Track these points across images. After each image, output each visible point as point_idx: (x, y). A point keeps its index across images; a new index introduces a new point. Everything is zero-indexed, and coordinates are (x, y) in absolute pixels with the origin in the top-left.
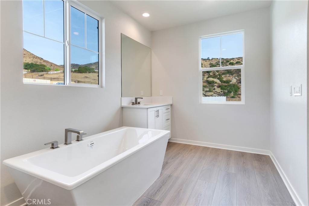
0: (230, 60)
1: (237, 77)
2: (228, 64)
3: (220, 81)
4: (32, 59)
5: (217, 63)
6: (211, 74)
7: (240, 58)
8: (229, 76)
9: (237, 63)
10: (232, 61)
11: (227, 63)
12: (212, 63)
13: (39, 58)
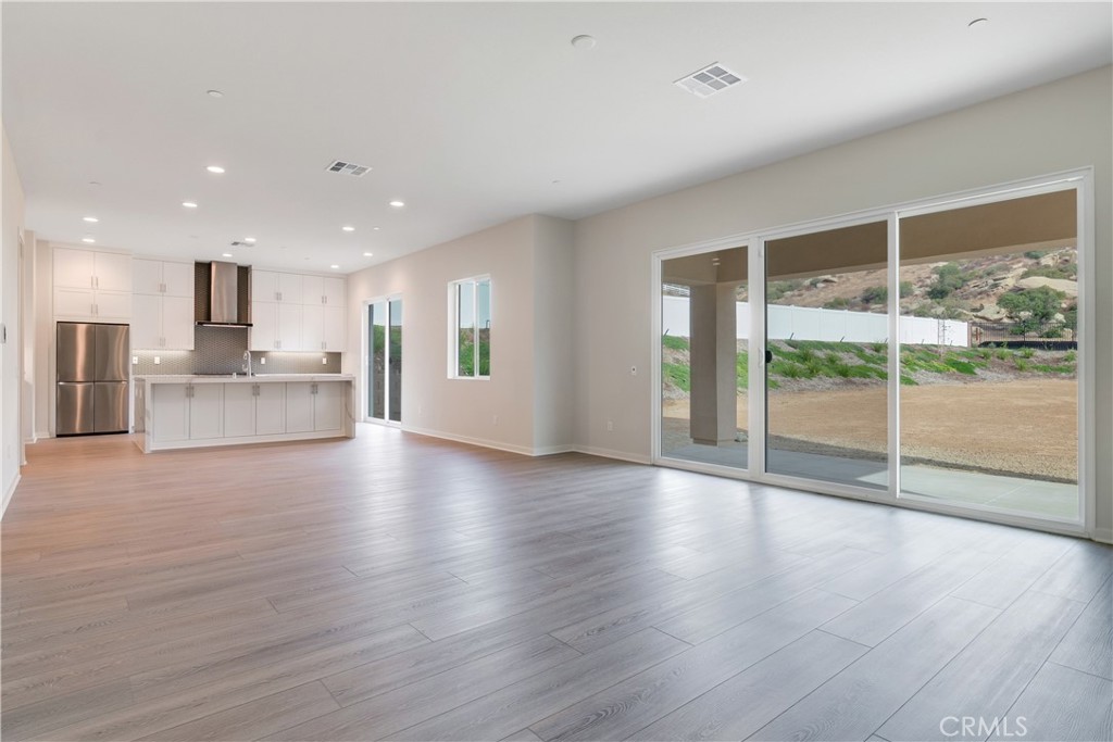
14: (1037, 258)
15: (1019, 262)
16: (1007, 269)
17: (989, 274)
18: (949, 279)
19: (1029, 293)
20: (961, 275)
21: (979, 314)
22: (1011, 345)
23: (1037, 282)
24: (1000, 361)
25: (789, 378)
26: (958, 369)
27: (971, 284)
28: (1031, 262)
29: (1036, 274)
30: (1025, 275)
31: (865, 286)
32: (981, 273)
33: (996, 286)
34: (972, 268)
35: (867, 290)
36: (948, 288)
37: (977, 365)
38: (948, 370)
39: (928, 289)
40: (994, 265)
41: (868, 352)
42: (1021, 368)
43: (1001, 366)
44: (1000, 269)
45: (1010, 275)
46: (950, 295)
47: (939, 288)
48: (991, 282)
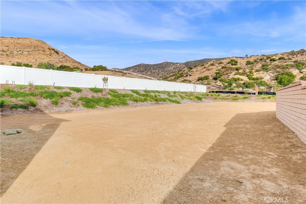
0: (272, 57)
1: (272, 74)
2: (269, 60)
3: (248, 78)
4: (71, 63)
5: (255, 60)
6: (240, 71)
7: (285, 53)
8: (263, 73)
9: (279, 59)
10: (274, 57)
11: (267, 60)
12: (250, 60)
13: (77, 62)
14: (238, 70)
15: (234, 71)
16: (231, 73)
17: (227, 74)
18: (218, 75)
19: (235, 79)
20: (221, 74)
21: (216, 84)
22: (217, 92)
23: (237, 76)
24: (212, 97)
25: (135, 102)
26: (197, 99)
27: (223, 76)
28: (237, 71)
29: (237, 75)
30: (235, 75)
31: (199, 77)
32: (225, 74)
33: (228, 77)
34: (224, 72)
35: (199, 78)
36: (217, 77)
37: (204, 98)
38: (194, 99)
39: (213, 78)
40: (228, 72)
41: (171, 94)
42: (216, 99)
43: (211, 98)
44: (229, 73)
45: (231, 74)
46: (218, 79)
47: (215, 77)
48: (227, 76)
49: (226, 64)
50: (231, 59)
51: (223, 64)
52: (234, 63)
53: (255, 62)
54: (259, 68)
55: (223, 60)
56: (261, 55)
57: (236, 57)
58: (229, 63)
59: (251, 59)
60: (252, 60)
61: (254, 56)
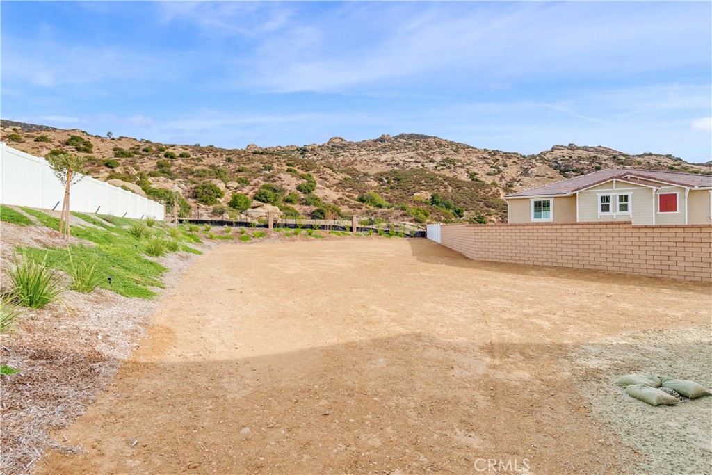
0: (167, 149)
2: (163, 155)
5: (133, 148)
7: (188, 146)
8: (165, 182)
9: (182, 156)
10: (170, 150)
11: (159, 153)
12: (120, 147)
15: (103, 168)
28: (110, 170)
49: (59, 144)
50: (72, 134)
51: (49, 143)
52: (81, 146)
53: (136, 153)
54: (150, 168)
55: (48, 133)
56: (142, 140)
57: (83, 132)
58: (67, 144)
59: (122, 144)
60: (126, 147)
61: (126, 138)
